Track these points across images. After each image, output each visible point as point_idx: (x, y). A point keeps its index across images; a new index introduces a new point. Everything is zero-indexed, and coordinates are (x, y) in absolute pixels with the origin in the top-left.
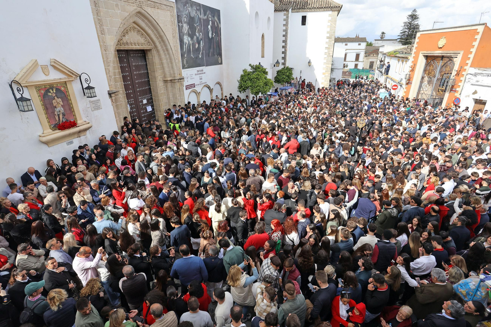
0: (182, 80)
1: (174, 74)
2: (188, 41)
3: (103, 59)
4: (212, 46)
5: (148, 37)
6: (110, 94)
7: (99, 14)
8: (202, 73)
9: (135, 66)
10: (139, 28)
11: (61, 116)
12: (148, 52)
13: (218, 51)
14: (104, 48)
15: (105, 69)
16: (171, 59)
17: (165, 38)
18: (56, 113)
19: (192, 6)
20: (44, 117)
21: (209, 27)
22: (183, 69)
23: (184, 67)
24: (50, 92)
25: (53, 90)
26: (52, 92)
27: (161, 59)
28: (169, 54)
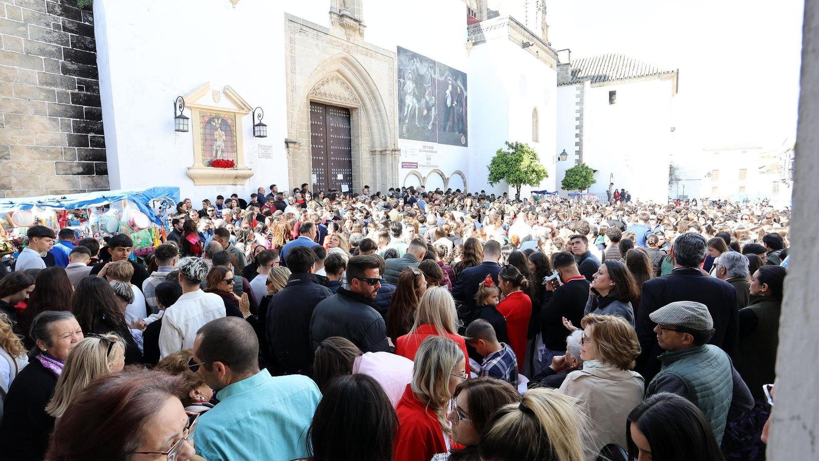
0: (396, 153)
1: (386, 143)
2: (413, 102)
3: (287, 99)
4: (451, 118)
5: (355, 92)
6: (287, 143)
7: (293, 51)
8: (432, 152)
9: (333, 127)
10: (344, 79)
11: (219, 153)
12: (354, 112)
13: (461, 127)
14: (292, 89)
15: (288, 112)
16: (383, 122)
17: (377, 94)
18: (214, 147)
19: (421, 61)
20: (199, 147)
21: (448, 92)
22: (400, 137)
23: (401, 136)
24: (214, 122)
25: (218, 120)
26: (217, 122)
27: (369, 122)
28: (381, 116)
